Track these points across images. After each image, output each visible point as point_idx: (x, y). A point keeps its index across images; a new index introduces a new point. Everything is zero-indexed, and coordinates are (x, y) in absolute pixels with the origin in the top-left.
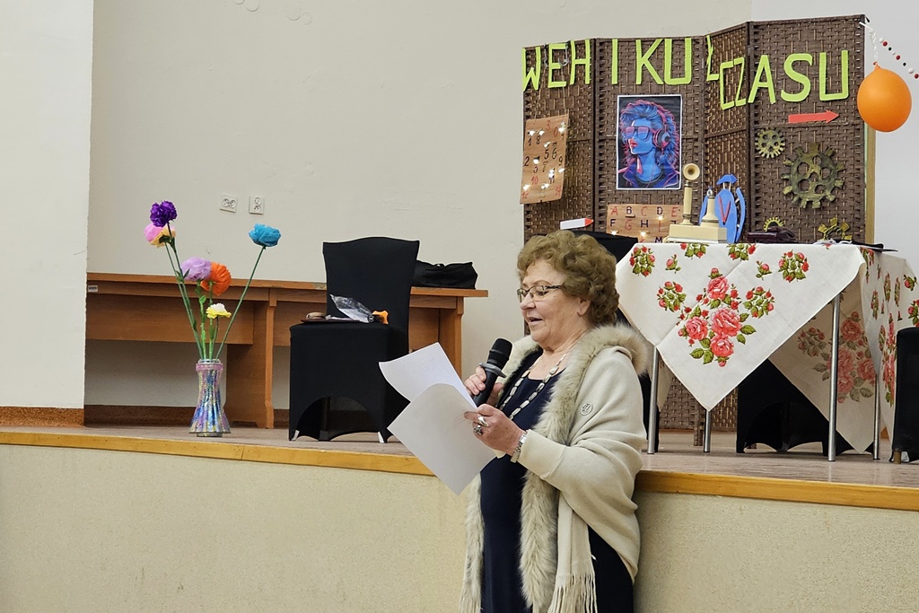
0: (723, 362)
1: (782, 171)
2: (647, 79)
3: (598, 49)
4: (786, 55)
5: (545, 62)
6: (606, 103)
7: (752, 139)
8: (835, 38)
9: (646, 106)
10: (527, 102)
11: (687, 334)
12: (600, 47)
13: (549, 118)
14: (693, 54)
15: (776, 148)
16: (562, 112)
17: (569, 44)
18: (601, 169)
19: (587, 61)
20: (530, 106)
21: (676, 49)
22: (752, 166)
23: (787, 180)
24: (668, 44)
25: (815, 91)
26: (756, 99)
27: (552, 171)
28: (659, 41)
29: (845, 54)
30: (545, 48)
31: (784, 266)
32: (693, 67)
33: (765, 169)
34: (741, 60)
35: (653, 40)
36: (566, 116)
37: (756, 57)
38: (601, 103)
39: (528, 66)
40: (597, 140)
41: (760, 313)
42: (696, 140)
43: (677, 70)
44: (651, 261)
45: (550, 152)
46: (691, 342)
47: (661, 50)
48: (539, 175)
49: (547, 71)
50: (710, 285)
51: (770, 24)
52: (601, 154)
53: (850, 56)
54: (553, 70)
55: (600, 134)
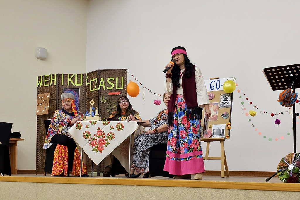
0: (101, 152)
1: (107, 106)
2: (71, 84)
3: (58, 76)
4: (108, 78)
5: (43, 80)
6: (60, 90)
7: (99, 98)
8: (120, 74)
9: (71, 91)
10: (38, 90)
11: (91, 145)
12: (59, 76)
13: (44, 94)
14: (83, 78)
15: (105, 101)
16: (48, 92)
17: (50, 75)
18: (58, 106)
19: (55, 80)
20: (39, 91)
21: (78, 77)
22: (99, 105)
23: (108, 109)
24: (76, 76)
25: (115, 87)
26: (100, 89)
27: (45, 107)
28: (74, 75)
29: (122, 78)
30: (43, 76)
31: (117, 127)
32: (83, 81)
33: (103, 106)
34: (96, 79)
35: (72, 75)
36: (49, 93)
37: (100, 78)
38: (59, 90)
39: (39, 81)
40: (58, 99)
41: (111, 139)
42: (83, 99)
43: (79, 82)
44: (81, 126)
45: (45, 102)
46: (92, 147)
47: (74, 77)
48: (41, 108)
49: (44, 82)
50: (97, 132)
51: (104, 70)
52: (58, 103)
53: (124, 79)
54: (46, 82)
55: (58, 98)
